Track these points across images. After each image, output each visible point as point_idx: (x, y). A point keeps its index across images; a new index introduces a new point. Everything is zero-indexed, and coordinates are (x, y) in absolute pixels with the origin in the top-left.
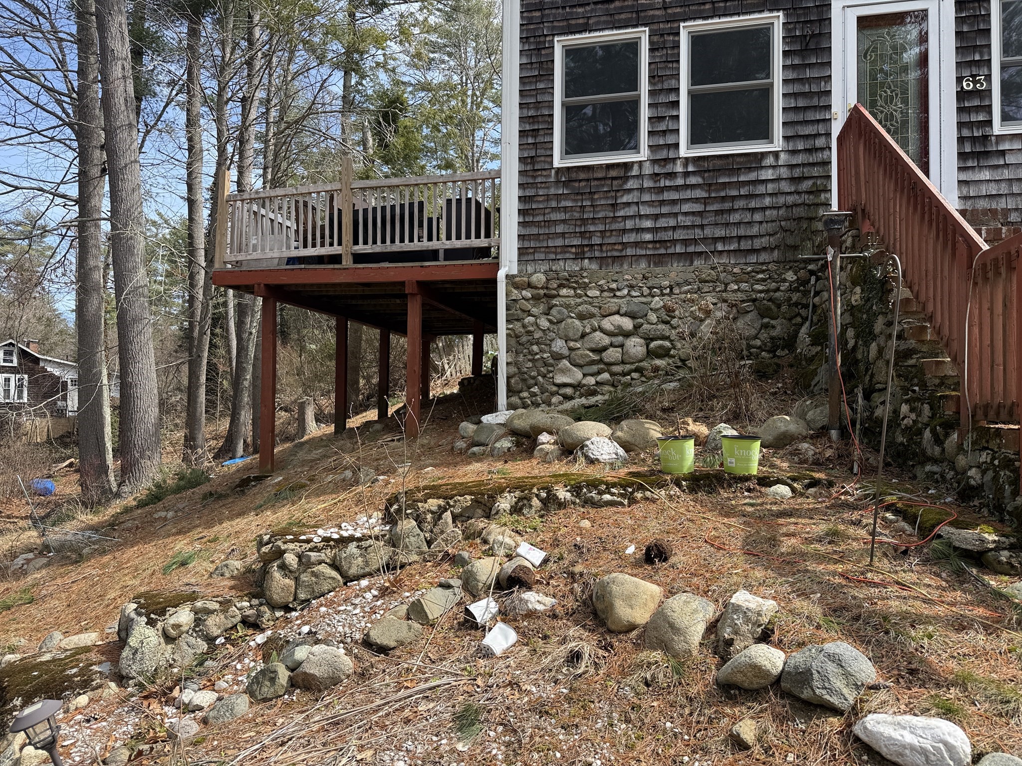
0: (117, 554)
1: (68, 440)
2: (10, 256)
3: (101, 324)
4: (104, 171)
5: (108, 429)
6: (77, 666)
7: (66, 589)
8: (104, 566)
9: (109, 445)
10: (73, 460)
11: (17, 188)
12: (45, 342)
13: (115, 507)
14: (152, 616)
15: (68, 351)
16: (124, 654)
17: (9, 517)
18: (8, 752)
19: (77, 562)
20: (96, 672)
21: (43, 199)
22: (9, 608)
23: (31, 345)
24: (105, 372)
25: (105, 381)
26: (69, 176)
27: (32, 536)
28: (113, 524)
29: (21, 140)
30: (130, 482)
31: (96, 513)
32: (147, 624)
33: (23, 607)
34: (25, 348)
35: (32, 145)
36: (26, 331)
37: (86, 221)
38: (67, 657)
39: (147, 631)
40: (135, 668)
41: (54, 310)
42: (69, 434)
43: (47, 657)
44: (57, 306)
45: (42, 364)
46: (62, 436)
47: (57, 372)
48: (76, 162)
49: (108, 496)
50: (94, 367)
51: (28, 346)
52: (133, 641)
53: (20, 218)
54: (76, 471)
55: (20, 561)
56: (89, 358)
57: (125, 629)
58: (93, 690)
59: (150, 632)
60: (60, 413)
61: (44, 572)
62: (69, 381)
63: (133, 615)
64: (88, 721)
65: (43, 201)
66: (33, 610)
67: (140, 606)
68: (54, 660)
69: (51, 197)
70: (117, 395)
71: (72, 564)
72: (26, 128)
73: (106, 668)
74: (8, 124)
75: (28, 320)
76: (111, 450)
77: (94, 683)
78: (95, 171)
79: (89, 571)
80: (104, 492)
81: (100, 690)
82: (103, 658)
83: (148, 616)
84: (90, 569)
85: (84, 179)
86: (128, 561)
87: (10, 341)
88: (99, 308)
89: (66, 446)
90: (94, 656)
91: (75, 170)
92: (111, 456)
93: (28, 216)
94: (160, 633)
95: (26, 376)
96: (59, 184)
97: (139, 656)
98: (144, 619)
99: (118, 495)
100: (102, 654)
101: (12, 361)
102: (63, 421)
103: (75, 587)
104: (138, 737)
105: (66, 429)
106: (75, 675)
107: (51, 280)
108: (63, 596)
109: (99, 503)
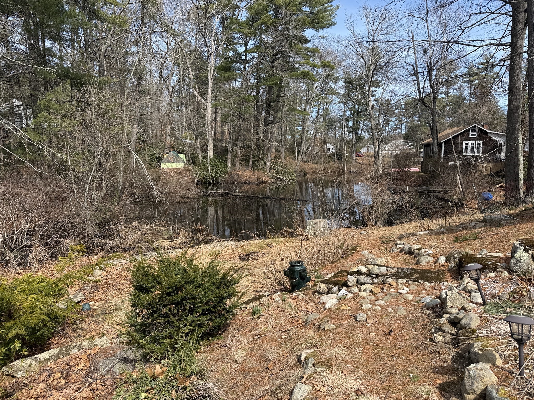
0: (518, 225)
1: (501, 174)
2: (477, 81)
3: (520, 111)
4: (526, 24)
5: (521, 168)
6: (491, 261)
7: (491, 236)
8: (510, 229)
9: (521, 176)
10: (502, 184)
11: (480, 47)
12: (492, 124)
13: (522, 207)
14: (527, 247)
15: (503, 127)
16: (512, 261)
17: (470, 208)
18: (463, 283)
19: (497, 227)
20: (499, 266)
21: (493, 48)
22: (467, 240)
23: (485, 126)
24: (521, 136)
25: (521, 141)
26: (507, 32)
27: (480, 216)
28: (518, 215)
29: (483, 21)
30: (531, 195)
31: (511, 210)
32: (524, 250)
33: (472, 240)
34: (482, 128)
35: (488, 22)
36: (482, 119)
37: (514, 56)
38: (487, 258)
39: (524, 253)
40: (517, 268)
41: (498, 106)
42: (501, 171)
43: (480, 256)
44: (499, 104)
45: (489, 135)
46: (498, 172)
47: (497, 139)
48: (511, 24)
49: (518, 201)
50: (515, 134)
51: (483, 127)
52: (517, 256)
53: (482, 61)
54: (504, 190)
55: (473, 224)
56: (513, 130)
57: (514, 251)
58: (498, 272)
59: (525, 254)
60: (497, 160)
61: (482, 228)
62: (503, 143)
63: (518, 246)
64: (494, 282)
65: (493, 50)
66: (476, 242)
67: (522, 243)
68: (482, 257)
69: (497, 47)
70: (527, 149)
71: (495, 227)
72: (486, 13)
73: (504, 265)
74: (477, 14)
75: (484, 113)
76: (522, 179)
77: (498, 270)
78: (521, 26)
79: (502, 231)
80: (516, 199)
81: (500, 273)
82: (503, 261)
83: (525, 247)
84: (504, 230)
85: (515, 33)
86: (522, 229)
87: (475, 124)
88: (520, 102)
89: (500, 177)
90: (498, 260)
91: (510, 28)
92: (522, 182)
93: (486, 58)
94: (530, 255)
95: (481, 142)
96: (501, 39)
97: (519, 263)
98: (523, 248)
99: (524, 202)
100: (503, 260)
101: (475, 135)
102: (498, 164)
103: (495, 236)
104: (515, 292)
105: (500, 168)
106: (490, 264)
107: (496, 91)
108: (490, 239)
109: (513, 205)
